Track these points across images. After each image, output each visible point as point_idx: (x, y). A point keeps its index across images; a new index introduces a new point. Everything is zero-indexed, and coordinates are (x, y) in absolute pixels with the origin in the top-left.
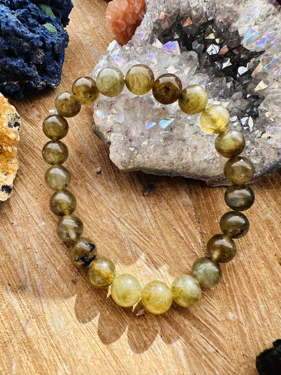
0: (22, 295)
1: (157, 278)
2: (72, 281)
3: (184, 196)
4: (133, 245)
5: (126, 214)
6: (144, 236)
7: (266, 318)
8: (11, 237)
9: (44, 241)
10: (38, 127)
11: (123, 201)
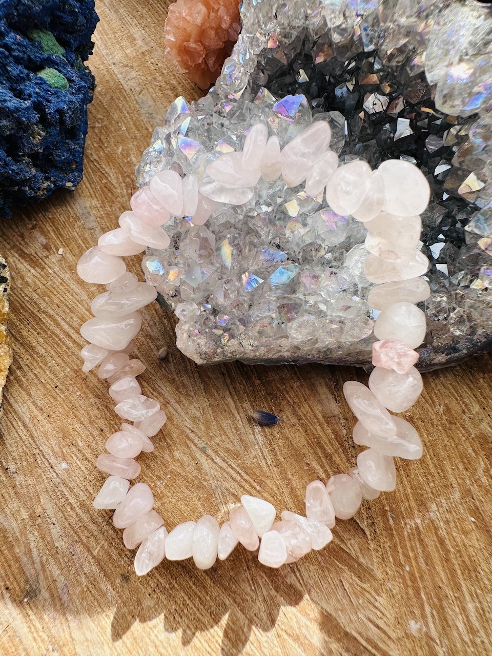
0: (31, 608)
2: (122, 575)
3: (324, 397)
4: (231, 499)
5: (217, 440)
6: (252, 481)
7: (479, 628)
8: (6, 495)
9: (67, 500)
10: (45, 270)
11: (211, 414)
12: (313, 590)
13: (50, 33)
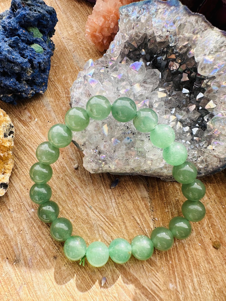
0: (17, 267)
2: (54, 256)
3: (142, 189)
4: (100, 229)
5: (96, 204)
6: (109, 222)
7: (198, 289)
8: (8, 221)
9: (33, 224)
10: (29, 127)
11: (95, 193)
12: (131, 268)
13: (37, 28)
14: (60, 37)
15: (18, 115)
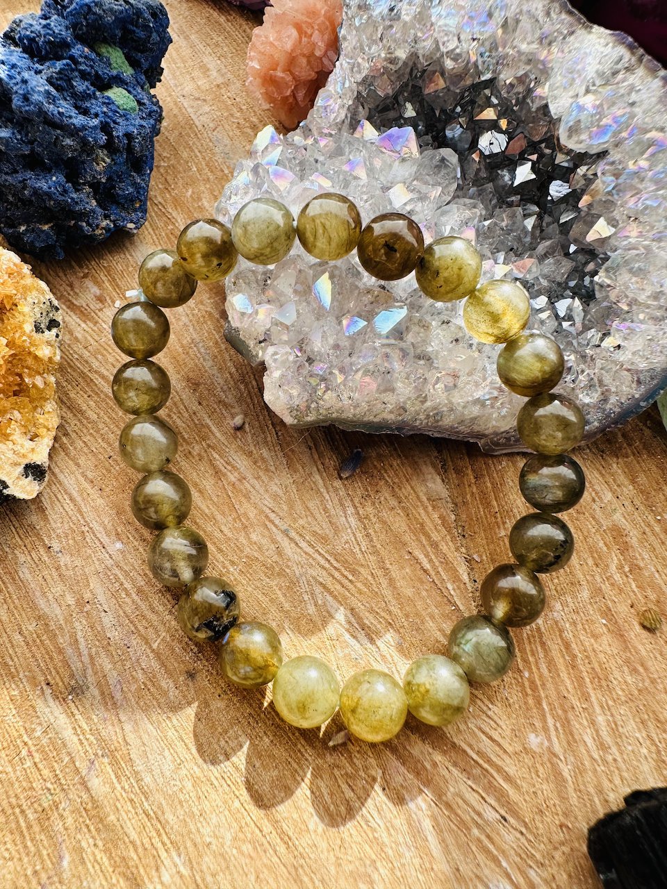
0: (77, 707)
1: (372, 662)
2: (187, 672)
3: (430, 476)
4: (318, 589)
5: (301, 522)
6: (343, 570)
7: (610, 743)
8: (47, 577)
9: (122, 584)
10: (98, 325)
11: (295, 491)
13: (119, 49)
14: (173, 93)
15: (65, 293)
